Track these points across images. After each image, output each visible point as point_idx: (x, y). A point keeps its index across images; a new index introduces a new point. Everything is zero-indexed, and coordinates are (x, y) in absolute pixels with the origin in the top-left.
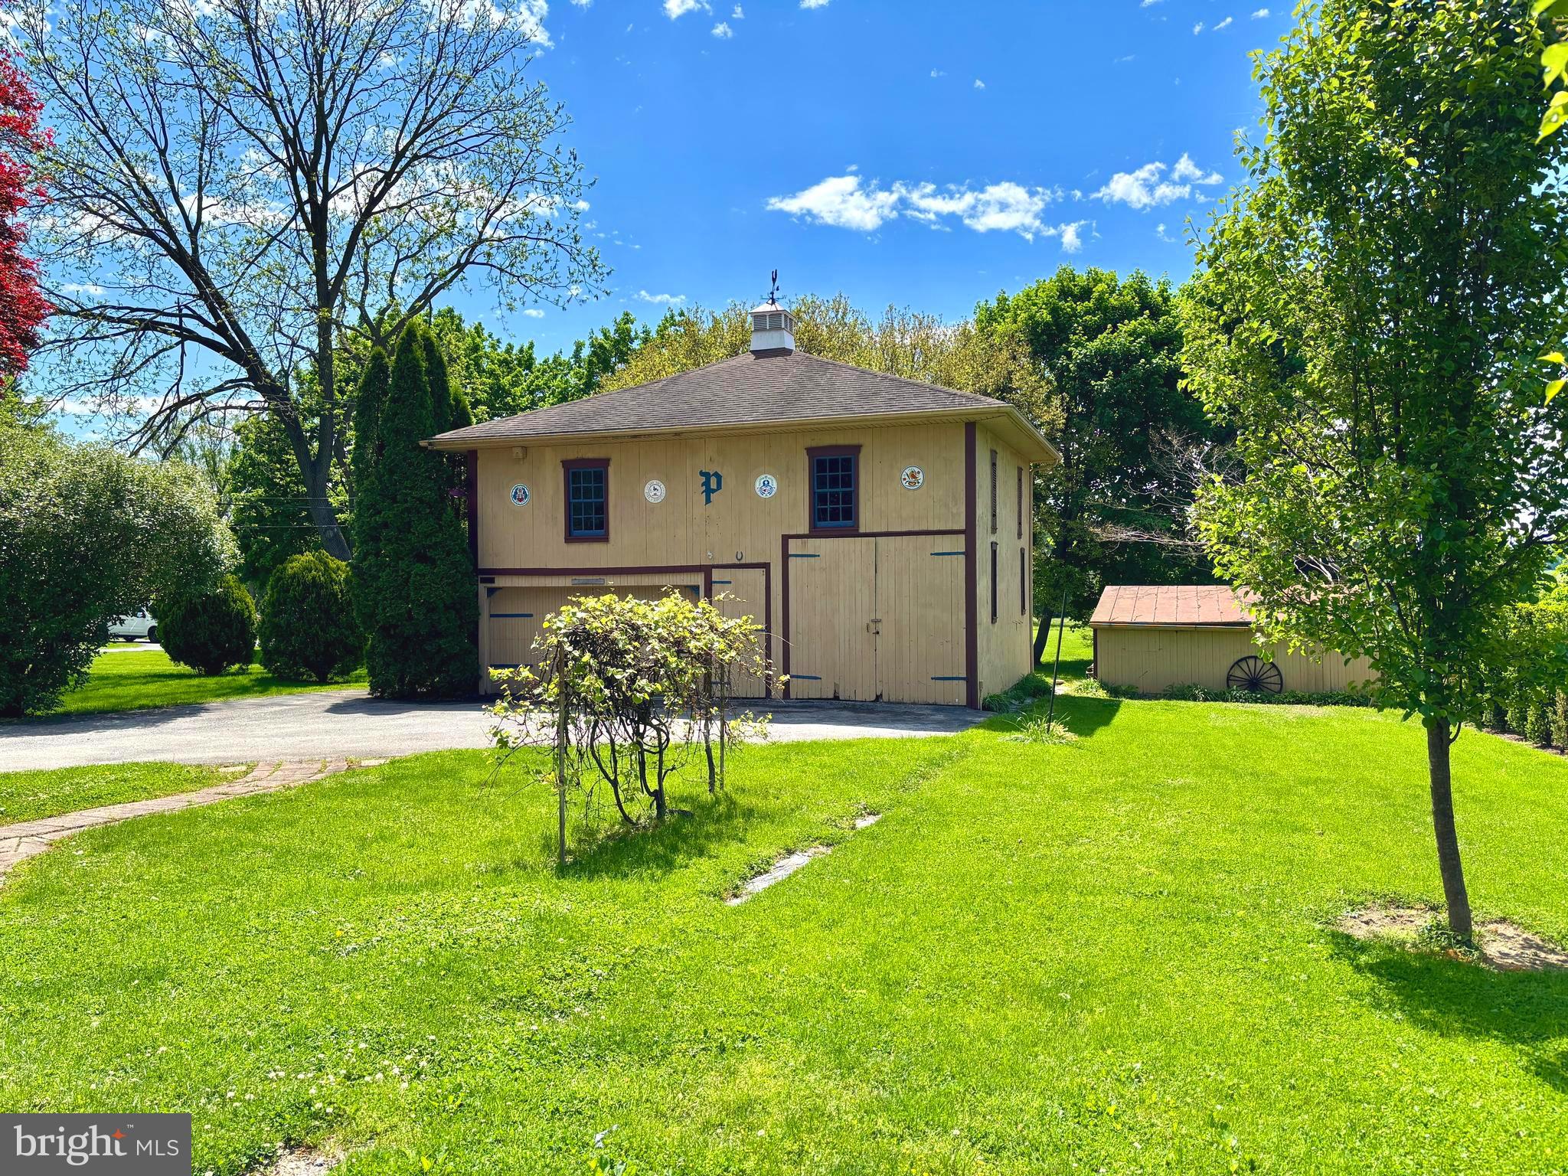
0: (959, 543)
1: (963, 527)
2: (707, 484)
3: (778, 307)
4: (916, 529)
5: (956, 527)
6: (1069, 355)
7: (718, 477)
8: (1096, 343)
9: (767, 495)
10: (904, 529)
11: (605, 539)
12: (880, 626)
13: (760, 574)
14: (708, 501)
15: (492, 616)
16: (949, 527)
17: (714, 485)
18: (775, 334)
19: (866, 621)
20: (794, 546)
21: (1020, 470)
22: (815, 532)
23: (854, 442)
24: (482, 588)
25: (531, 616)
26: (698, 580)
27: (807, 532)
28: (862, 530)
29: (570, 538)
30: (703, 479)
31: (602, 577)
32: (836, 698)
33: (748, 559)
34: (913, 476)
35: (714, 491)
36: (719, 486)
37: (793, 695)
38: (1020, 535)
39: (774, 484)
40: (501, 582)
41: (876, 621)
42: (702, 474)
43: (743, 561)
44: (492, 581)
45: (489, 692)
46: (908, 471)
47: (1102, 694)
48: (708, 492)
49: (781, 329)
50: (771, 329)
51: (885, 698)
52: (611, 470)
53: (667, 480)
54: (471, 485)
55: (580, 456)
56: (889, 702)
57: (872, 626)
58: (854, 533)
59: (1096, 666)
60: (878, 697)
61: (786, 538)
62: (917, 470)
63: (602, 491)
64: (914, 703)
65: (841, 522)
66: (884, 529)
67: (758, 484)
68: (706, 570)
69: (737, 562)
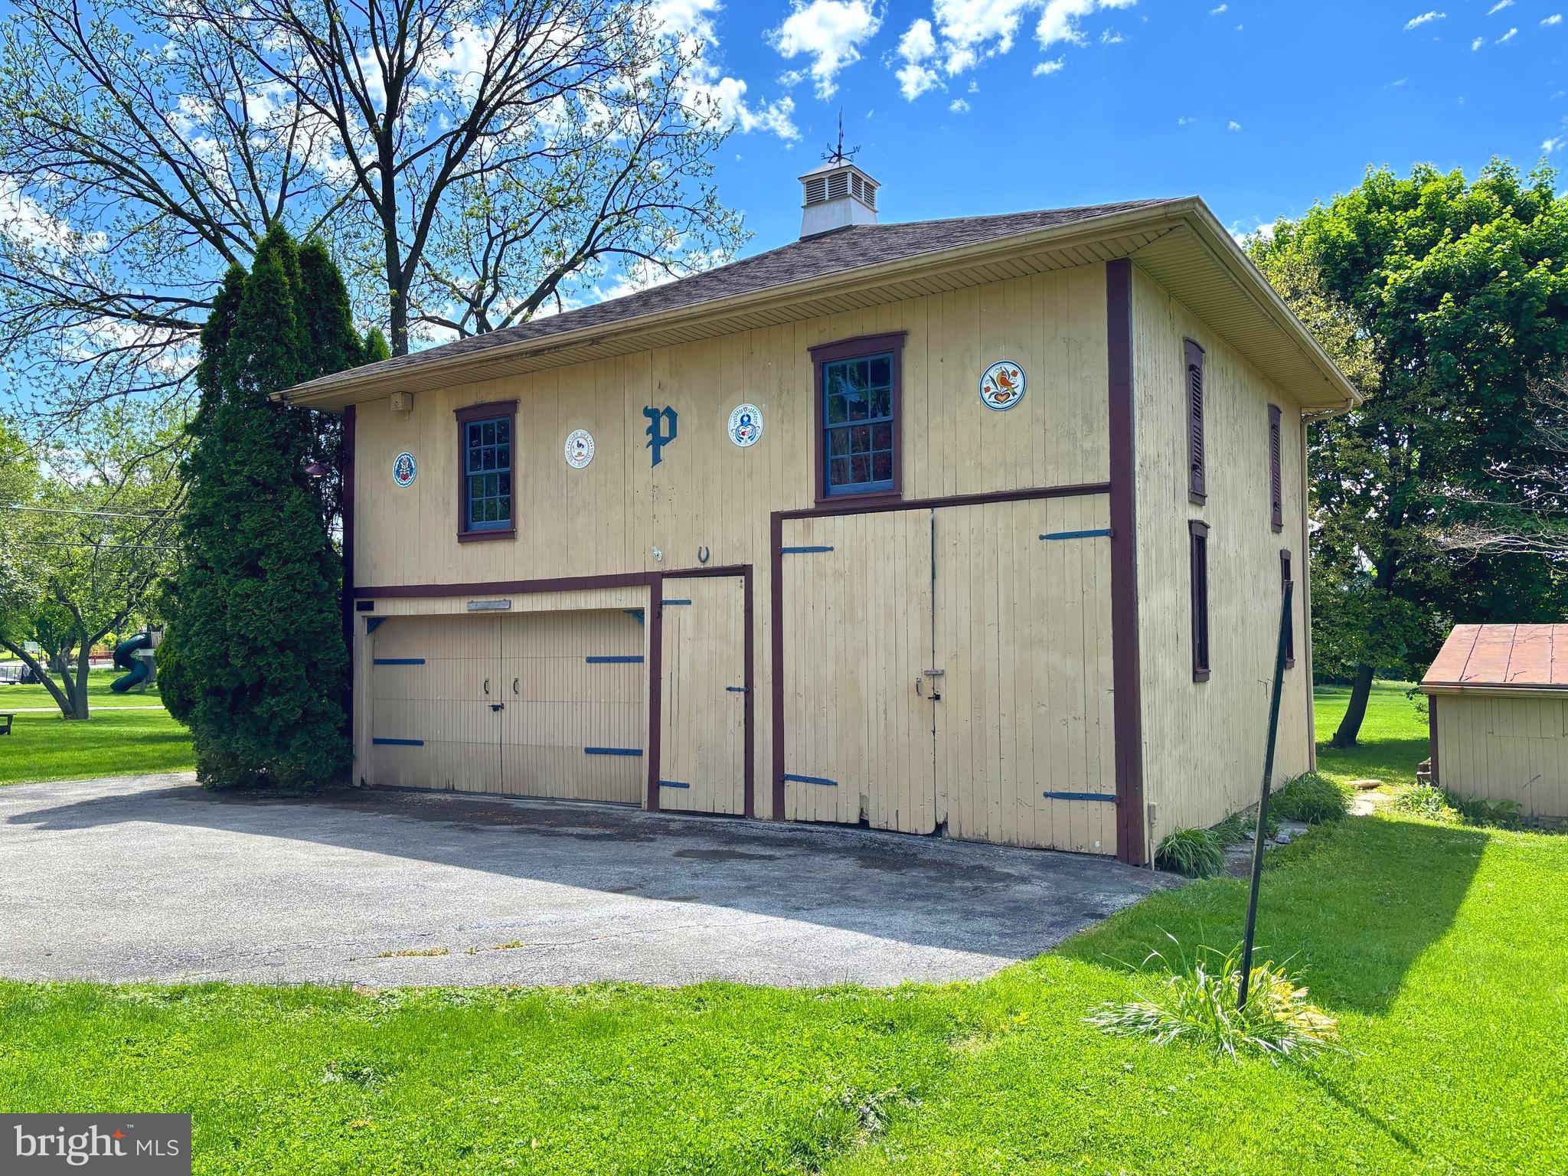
0: (1098, 512)
1: (1105, 478)
2: (654, 430)
3: (844, 163)
4: (1011, 487)
5: (1091, 479)
7: (671, 414)
8: (1428, 260)
9: (746, 442)
10: (987, 489)
11: (509, 534)
12: (942, 686)
13: (736, 583)
14: (656, 459)
15: (377, 662)
16: (1077, 480)
17: (664, 432)
18: (838, 207)
19: (915, 673)
20: (792, 533)
21: (1275, 412)
22: (828, 504)
23: (896, 327)
24: (359, 618)
25: (422, 662)
26: (640, 598)
27: (812, 506)
28: (908, 496)
29: (467, 534)
30: (649, 422)
31: (508, 598)
32: (863, 824)
33: (714, 562)
34: (1004, 382)
35: (666, 441)
36: (673, 432)
37: (789, 814)
38: (1277, 526)
39: (758, 420)
40: (384, 608)
41: (935, 675)
42: (647, 412)
43: (709, 565)
44: (370, 607)
45: (369, 781)
46: (994, 373)
47: (1448, 818)
48: (657, 443)
49: (847, 196)
50: (832, 199)
51: (953, 830)
52: (520, 419)
53: (597, 427)
54: (344, 458)
55: (479, 401)
56: (961, 841)
57: (927, 684)
58: (893, 502)
59: (1435, 762)
60: (940, 828)
61: (778, 519)
62: (1011, 368)
63: (506, 457)
64: (1009, 845)
65: (873, 485)
66: (949, 493)
67: (733, 423)
68: (652, 581)
69: (701, 566)
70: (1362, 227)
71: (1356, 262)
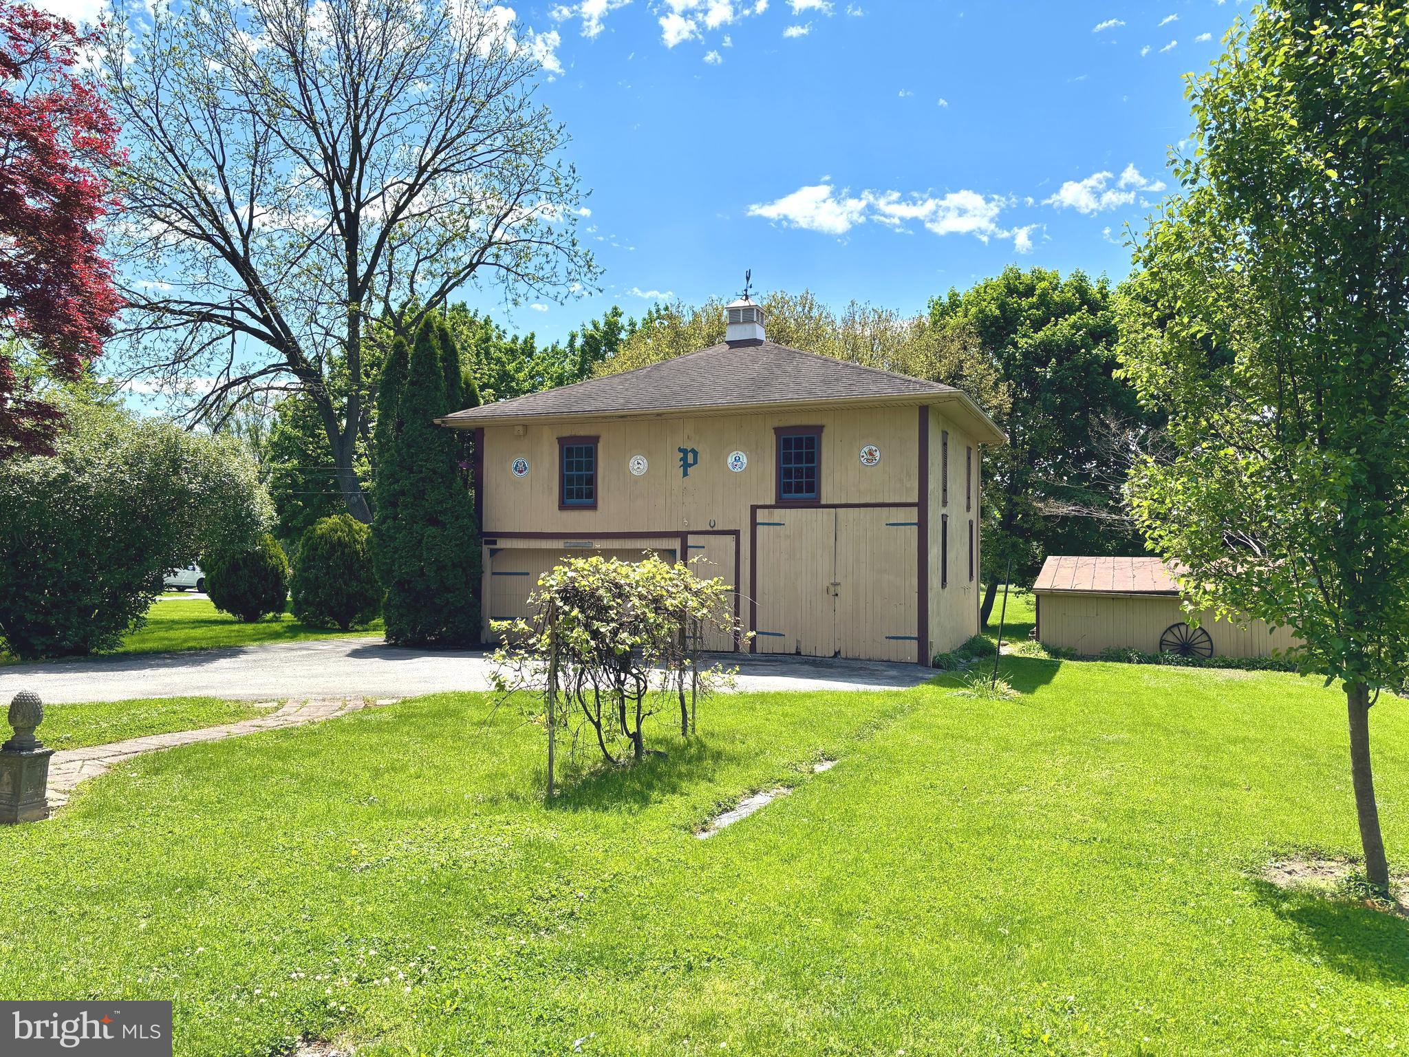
0: (913, 515)
1: (916, 500)
2: (684, 459)
3: (752, 302)
4: (873, 501)
5: (910, 500)
6: (1015, 345)
7: (695, 453)
8: (1041, 334)
9: (737, 470)
10: (863, 501)
11: (594, 507)
12: (838, 589)
13: (730, 540)
14: (685, 474)
15: (494, 574)
16: (903, 500)
17: (690, 460)
18: (748, 327)
19: (826, 584)
20: (761, 516)
21: (969, 449)
22: (781, 503)
23: (819, 423)
24: (486, 549)
25: (528, 574)
26: (676, 544)
27: (773, 503)
28: (823, 502)
29: (563, 506)
30: (681, 455)
31: (591, 541)
32: (798, 653)
33: (718, 527)
34: (871, 454)
35: (690, 465)
36: (695, 462)
37: (759, 650)
38: (968, 508)
39: (744, 459)
40: (502, 544)
41: (835, 584)
42: (680, 450)
43: (715, 529)
44: (495, 543)
45: (489, 641)
46: (866, 449)
47: (1043, 655)
48: (686, 466)
49: (753, 322)
50: (745, 322)
51: (843, 655)
52: (600, 446)
53: (649, 455)
54: (478, 459)
55: (573, 434)
56: (846, 658)
57: (832, 589)
58: (816, 504)
59: (1038, 629)
60: (837, 654)
61: (754, 509)
62: (874, 448)
63: (592, 465)
64: (870, 660)
65: (804, 495)
66: (843, 502)
67: (730, 460)
68: (683, 536)
69: (711, 529)
70: (1002, 307)
71: (998, 328)
